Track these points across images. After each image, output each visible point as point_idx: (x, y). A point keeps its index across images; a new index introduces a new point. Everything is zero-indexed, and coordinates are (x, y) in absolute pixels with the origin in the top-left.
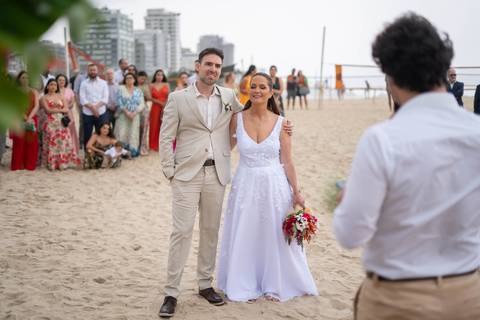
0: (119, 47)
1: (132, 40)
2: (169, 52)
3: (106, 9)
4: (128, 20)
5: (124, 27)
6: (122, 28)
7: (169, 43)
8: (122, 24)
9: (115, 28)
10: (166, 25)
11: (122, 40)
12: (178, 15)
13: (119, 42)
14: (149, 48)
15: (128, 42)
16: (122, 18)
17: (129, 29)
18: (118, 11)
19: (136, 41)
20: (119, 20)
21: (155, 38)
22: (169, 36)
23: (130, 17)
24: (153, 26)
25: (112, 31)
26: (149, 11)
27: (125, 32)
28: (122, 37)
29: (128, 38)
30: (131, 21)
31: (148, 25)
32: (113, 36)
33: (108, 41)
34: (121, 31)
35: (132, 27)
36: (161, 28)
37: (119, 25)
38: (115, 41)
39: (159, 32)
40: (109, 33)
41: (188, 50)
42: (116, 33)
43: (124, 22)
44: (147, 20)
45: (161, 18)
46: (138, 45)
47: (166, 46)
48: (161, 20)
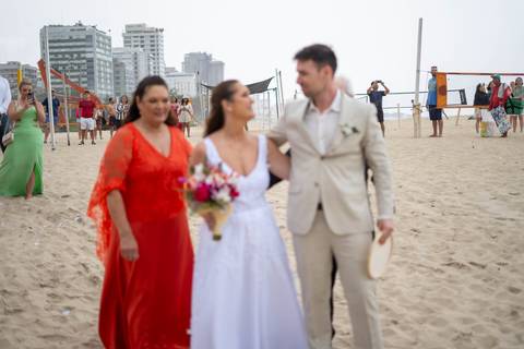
0: (96, 68)
1: (111, 59)
3: (80, 25)
4: (104, 37)
5: (101, 45)
6: (99, 47)
7: (151, 63)
8: (98, 42)
9: (92, 46)
10: (147, 42)
11: (99, 60)
12: (162, 30)
13: (96, 62)
14: (129, 68)
15: (105, 62)
16: (99, 35)
17: (107, 48)
19: (115, 60)
20: (95, 37)
21: (135, 57)
22: (151, 55)
23: (108, 34)
24: (133, 44)
25: (88, 50)
26: (127, 26)
27: (103, 52)
28: (99, 56)
29: (105, 58)
30: (110, 40)
32: (89, 56)
33: (84, 61)
34: (98, 50)
35: (110, 44)
36: (142, 46)
37: (95, 44)
38: (91, 61)
39: (141, 49)
40: (84, 52)
41: (173, 69)
42: (93, 52)
43: (101, 39)
44: (125, 37)
45: (143, 34)
46: (117, 65)
47: (149, 66)
48: (142, 37)
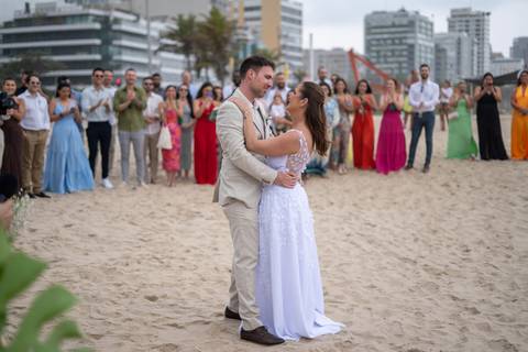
0: (417, 53)
1: (432, 45)
2: (475, 58)
3: (403, 10)
4: (427, 23)
5: (423, 31)
6: (420, 32)
7: (476, 48)
8: (421, 27)
9: (413, 32)
10: (473, 27)
11: (420, 46)
12: (488, 14)
13: (417, 48)
14: (451, 54)
15: (426, 47)
16: (421, 21)
17: (429, 33)
18: (417, 13)
19: (437, 46)
20: (417, 23)
21: (459, 42)
22: (476, 40)
23: (431, 19)
24: (458, 28)
25: (409, 35)
26: (453, 11)
27: (424, 37)
28: (420, 42)
29: (427, 44)
30: (432, 24)
31: (451, 27)
32: (410, 41)
33: (405, 47)
34: (419, 35)
35: (432, 30)
36: (467, 31)
37: (417, 29)
38: (412, 46)
39: (465, 34)
40: (405, 38)
41: (500, 55)
42: (414, 38)
43: (423, 24)
44: (450, 22)
45: (468, 18)
46: (439, 51)
47: (472, 51)
48: (467, 21)
